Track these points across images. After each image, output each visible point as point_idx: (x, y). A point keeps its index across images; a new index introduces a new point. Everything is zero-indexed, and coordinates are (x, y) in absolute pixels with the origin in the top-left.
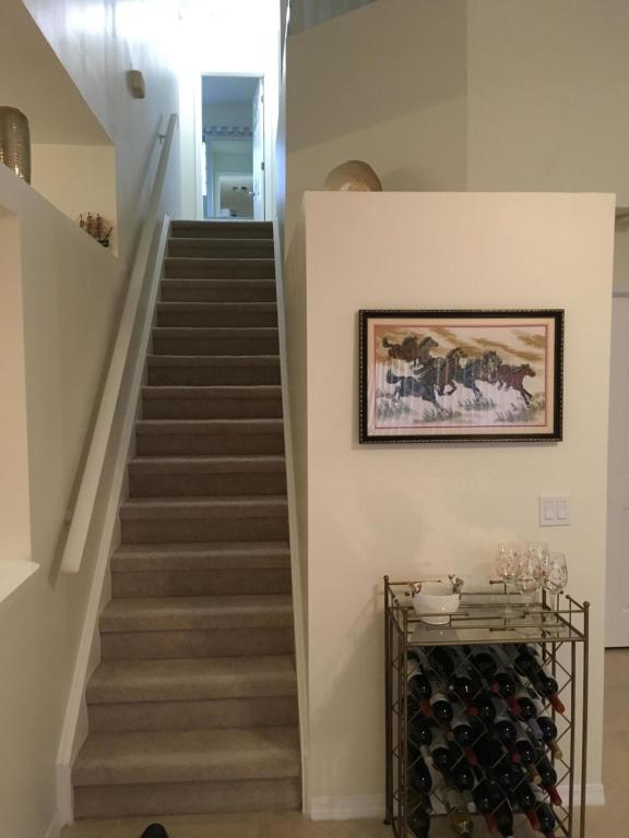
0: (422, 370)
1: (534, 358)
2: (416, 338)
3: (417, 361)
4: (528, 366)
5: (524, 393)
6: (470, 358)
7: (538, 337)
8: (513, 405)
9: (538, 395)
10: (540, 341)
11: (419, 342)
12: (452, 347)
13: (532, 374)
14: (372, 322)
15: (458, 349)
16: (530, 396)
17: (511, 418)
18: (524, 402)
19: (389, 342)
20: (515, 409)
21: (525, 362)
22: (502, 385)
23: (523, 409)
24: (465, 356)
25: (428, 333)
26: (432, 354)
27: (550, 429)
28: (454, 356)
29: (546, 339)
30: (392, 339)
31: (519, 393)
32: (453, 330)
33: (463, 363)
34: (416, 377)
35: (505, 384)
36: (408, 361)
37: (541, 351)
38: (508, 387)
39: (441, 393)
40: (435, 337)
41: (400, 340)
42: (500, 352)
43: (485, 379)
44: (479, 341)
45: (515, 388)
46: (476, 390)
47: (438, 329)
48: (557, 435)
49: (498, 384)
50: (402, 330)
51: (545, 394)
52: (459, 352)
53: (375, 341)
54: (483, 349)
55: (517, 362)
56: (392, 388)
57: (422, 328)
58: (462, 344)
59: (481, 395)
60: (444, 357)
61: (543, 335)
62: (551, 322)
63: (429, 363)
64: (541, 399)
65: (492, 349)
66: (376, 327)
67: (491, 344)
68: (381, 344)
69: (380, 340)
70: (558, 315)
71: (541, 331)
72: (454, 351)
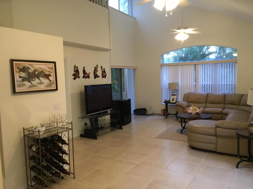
0: (27, 75)
1: (51, 72)
2: (25, 67)
3: (26, 73)
4: (50, 74)
5: (50, 80)
6: (38, 72)
7: (51, 67)
8: (48, 83)
9: (52, 81)
10: (52, 68)
11: (26, 68)
12: (34, 69)
13: (51, 76)
14: (14, 62)
15: (35, 70)
16: (51, 81)
17: (48, 86)
18: (50, 82)
19: (19, 68)
20: (48, 84)
21: (49, 73)
22: (45, 78)
23: (50, 84)
24: (37, 72)
25: (28, 66)
26: (30, 71)
27: (55, 88)
28: (34, 72)
29: (53, 68)
30: (20, 67)
31: (48, 80)
32: (34, 65)
33: (36, 73)
34: (26, 77)
35: (46, 78)
36: (24, 73)
37: (52, 71)
38: (46, 79)
39: (32, 81)
40: (30, 67)
41: (22, 67)
42: (44, 71)
43: (41, 77)
44: (40, 68)
45: (48, 79)
46: (40, 80)
47: (30, 65)
48: (57, 89)
49: (44, 78)
50: (22, 65)
51: (54, 80)
52: (35, 71)
53: (15, 67)
54: (40, 70)
55: (48, 73)
56: (20, 79)
57: (27, 64)
58: (36, 68)
59: (41, 81)
60: (32, 72)
61: (52, 67)
62: (53, 64)
63: (29, 73)
64: (53, 81)
65: (42, 70)
66: (15, 64)
67: (42, 69)
68: (17, 68)
69: (17, 67)
70: (55, 63)
71: (52, 66)
72: (34, 70)
